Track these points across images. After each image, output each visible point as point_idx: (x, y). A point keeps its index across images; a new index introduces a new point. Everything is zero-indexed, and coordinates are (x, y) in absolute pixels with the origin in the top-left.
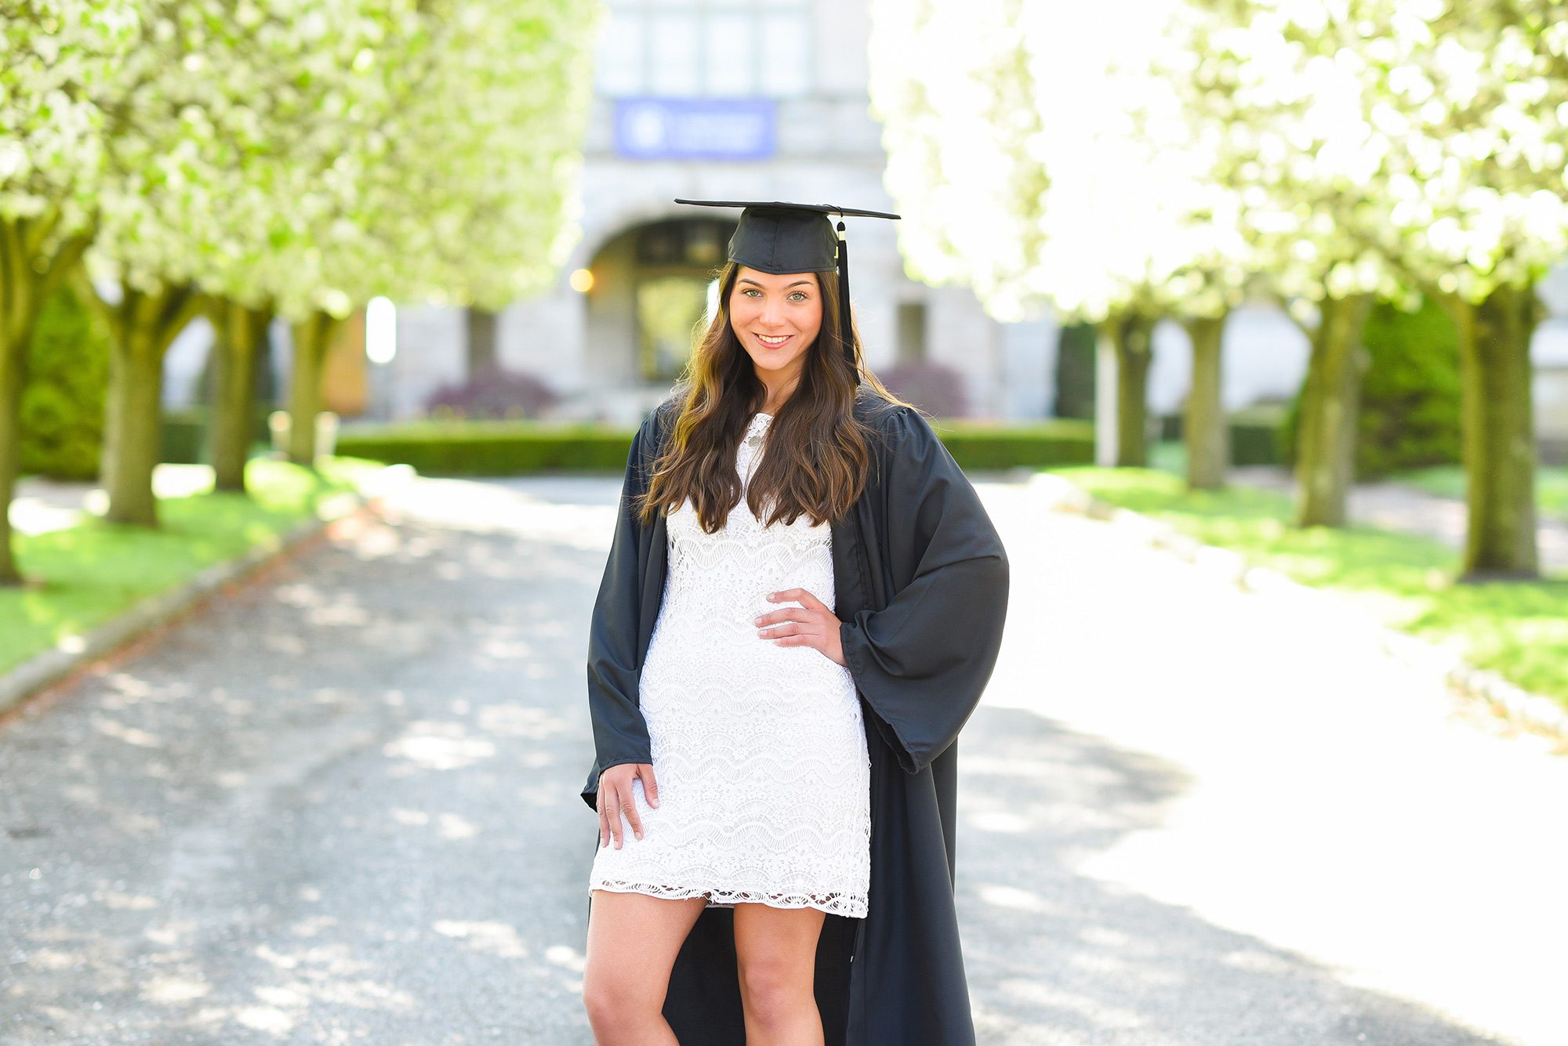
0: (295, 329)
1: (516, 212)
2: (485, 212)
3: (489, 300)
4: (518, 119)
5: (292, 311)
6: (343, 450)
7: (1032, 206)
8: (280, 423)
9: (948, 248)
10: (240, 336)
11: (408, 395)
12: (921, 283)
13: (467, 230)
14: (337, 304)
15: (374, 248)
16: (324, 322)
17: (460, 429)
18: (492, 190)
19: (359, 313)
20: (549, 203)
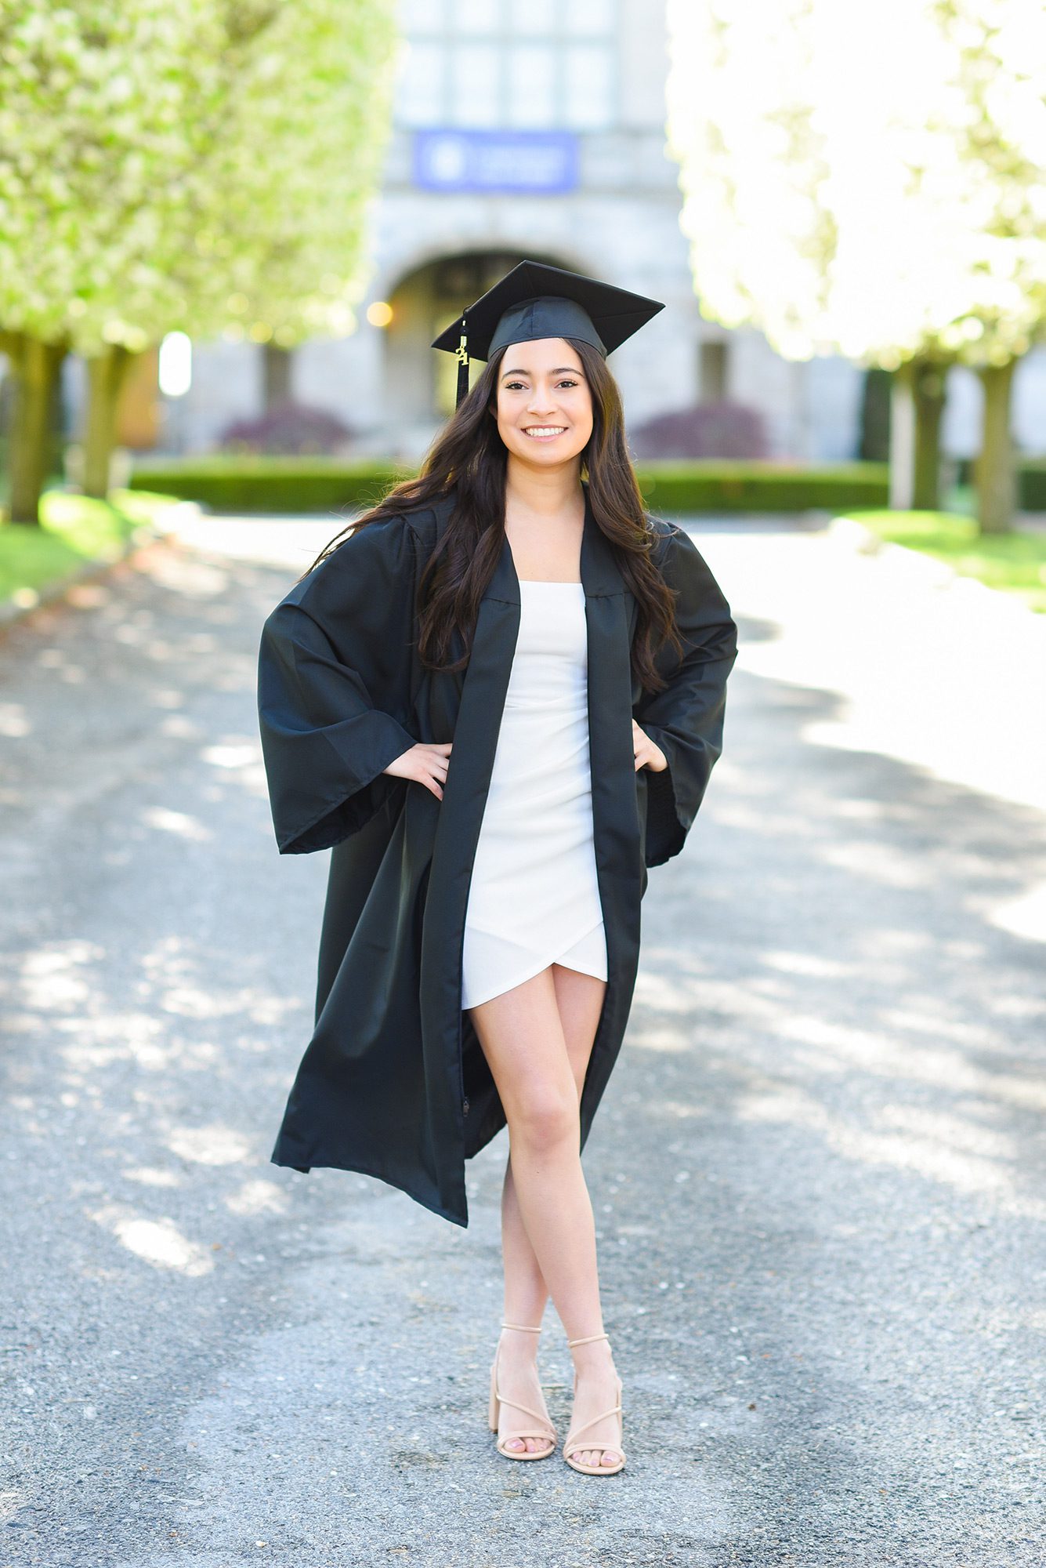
0: (92, 363)
1: (311, 253)
2: (281, 252)
3: (285, 337)
4: (314, 161)
5: (88, 346)
6: (139, 484)
7: (827, 248)
8: (75, 461)
9: (742, 289)
10: (36, 370)
11: (202, 430)
12: (716, 324)
13: (264, 268)
14: (134, 339)
15: (173, 291)
16: (120, 356)
17: (254, 465)
18: (287, 230)
19: (154, 350)
20: (346, 241)
